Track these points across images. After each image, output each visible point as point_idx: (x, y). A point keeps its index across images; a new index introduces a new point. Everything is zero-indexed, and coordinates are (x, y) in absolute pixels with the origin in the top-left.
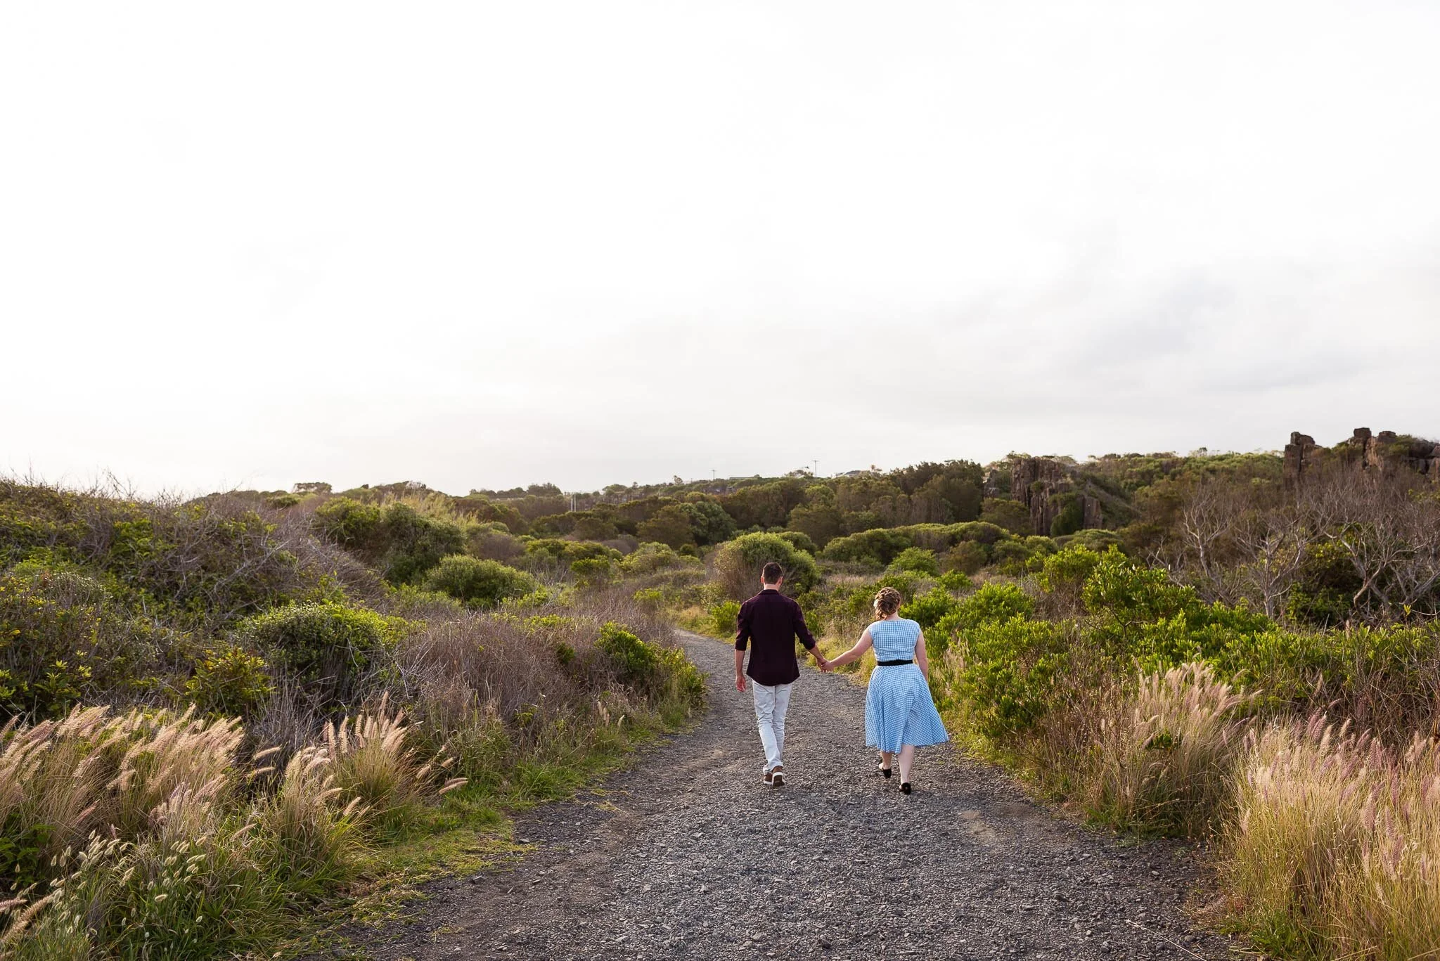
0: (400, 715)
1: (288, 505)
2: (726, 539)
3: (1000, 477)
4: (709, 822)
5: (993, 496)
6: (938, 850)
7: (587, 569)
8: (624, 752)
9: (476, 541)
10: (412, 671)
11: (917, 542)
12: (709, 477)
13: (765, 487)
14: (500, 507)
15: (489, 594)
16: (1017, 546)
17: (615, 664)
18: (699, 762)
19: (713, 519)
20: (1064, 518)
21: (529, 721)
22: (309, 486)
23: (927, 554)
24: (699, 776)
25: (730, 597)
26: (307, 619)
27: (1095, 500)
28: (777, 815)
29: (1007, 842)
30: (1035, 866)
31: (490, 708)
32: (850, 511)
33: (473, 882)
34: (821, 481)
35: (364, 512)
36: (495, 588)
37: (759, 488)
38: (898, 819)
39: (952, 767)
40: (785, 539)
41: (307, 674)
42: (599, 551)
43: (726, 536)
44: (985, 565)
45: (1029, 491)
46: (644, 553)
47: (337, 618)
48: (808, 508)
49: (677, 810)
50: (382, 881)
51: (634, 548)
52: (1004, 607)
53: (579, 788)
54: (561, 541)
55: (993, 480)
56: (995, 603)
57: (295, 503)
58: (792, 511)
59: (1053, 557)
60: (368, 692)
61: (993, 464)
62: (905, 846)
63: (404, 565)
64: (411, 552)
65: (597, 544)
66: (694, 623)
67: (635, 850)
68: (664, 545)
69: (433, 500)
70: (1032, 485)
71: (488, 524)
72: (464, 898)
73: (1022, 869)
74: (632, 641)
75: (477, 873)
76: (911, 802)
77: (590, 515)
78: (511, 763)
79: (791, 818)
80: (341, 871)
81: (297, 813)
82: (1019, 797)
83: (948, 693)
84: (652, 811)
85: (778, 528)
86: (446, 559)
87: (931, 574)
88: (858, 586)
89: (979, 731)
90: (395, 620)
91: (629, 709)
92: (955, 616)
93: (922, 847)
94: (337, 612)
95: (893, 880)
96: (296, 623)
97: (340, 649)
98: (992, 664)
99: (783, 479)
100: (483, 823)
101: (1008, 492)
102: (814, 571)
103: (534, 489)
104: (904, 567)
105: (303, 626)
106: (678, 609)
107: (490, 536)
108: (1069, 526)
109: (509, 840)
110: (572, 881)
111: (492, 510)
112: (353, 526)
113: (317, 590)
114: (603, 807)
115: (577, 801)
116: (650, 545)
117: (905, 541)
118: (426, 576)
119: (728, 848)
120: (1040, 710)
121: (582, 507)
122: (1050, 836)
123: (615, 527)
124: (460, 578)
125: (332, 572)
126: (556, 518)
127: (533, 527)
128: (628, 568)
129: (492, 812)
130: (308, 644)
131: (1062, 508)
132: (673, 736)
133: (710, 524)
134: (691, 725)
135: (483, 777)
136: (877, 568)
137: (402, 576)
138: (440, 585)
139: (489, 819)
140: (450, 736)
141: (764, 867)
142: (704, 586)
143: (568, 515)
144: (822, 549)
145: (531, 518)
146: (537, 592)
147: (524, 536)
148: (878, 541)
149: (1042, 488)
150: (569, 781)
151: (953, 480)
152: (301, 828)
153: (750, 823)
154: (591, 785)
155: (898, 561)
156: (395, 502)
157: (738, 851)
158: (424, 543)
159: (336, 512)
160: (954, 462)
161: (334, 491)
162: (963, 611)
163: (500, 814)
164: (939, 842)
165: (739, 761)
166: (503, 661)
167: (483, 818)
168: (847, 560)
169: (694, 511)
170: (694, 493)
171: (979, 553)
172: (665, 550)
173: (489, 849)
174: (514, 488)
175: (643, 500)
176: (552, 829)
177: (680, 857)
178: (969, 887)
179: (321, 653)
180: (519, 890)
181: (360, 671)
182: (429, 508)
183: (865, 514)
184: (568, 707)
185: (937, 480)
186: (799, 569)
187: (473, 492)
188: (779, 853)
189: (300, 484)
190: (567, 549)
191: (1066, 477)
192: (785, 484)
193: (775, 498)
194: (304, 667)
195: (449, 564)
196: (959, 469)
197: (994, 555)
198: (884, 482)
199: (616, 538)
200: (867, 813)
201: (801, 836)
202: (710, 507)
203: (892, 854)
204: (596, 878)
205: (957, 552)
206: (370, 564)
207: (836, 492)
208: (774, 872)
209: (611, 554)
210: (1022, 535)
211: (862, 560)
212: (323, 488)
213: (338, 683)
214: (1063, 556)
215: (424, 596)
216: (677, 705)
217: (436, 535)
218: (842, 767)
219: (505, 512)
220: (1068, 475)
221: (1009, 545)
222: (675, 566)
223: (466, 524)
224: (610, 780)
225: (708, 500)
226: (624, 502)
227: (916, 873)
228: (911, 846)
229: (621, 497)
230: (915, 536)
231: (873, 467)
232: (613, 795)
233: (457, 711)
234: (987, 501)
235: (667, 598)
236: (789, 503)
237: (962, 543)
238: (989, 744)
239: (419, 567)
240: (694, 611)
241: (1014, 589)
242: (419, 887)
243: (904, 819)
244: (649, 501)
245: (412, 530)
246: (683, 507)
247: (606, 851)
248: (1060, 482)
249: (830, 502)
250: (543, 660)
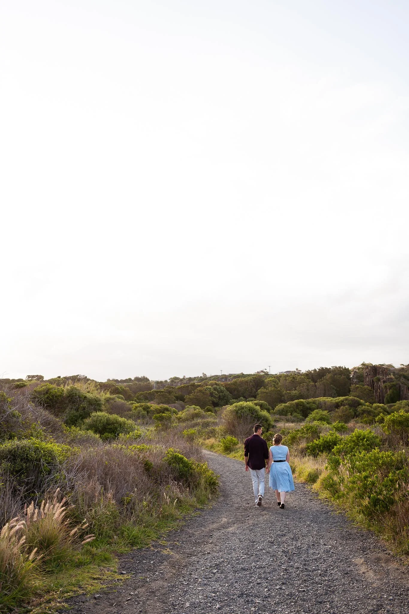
0: (64, 500)
1: (22, 387)
2: (227, 404)
3: (358, 374)
4: (221, 563)
5: (356, 384)
6: (344, 584)
7: (161, 419)
8: (177, 519)
9: (109, 404)
10: (71, 476)
11: (320, 406)
12: (219, 374)
13: (246, 379)
14: (121, 388)
15: (113, 432)
16: (368, 409)
17: (173, 470)
18: (215, 526)
19: (221, 394)
20: (391, 395)
21: (129, 502)
22: (33, 377)
23: (325, 412)
24: (215, 534)
25: (229, 434)
26: (22, 447)
27: (405, 386)
28: (257, 559)
29: (381, 579)
30: (398, 596)
31: (109, 495)
32: (287, 390)
33: (95, 598)
34: (272, 376)
35: (56, 390)
36: (116, 428)
37: (243, 379)
38: (321, 563)
39: (347, 531)
40: (256, 404)
41: (20, 476)
42: (167, 410)
43: (227, 403)
44: (353, 418)
45: (373, 381)
46: (188, 411)
47: (36, 447)
48: (266, 389)
49: (204, 555)
50: (47, 597)
51: (183, 408)
52: (366, 441)
53: (153, 540)
54: (149, 404)
55: (355, 376)
56: (361, 440)
57: (25, 386)
58: (259, 391)
59: (389, 417)
60: (49, 486)
61: (355, 368)
62: (326, 580)
63: (74, 416)
64: (78, 410)
65: (166, 406)
66: (212, 447)
67: (181, 579)
68: (198, 407)
69: (89, 384)
70: (375, 379)
71: (115, 396)
72: (90, 609)
73: (391, 598)
74: (181, 459)
75: (97, 592)
76: (327, 552)
77: (163, 392)
78: (119, 525)
79: (264, 561)
80: (25, 591)
81: (5, 558)
82: (384, 551)
83: (342, 489)
84: (191, 555)
85: (252, 399)
86: (94, 414)
87: (328, 423)
88: (292, 429)
89: (360, 512)
90: (66, 447)
91: (180, 495)
92: (342, 446)
93: (335, 581)
94: (37, 444)
95: (321, 603)
96: (16, 449)
97: (37, 463)
98: (364, 474)
99: (254, 375)
100: (103, 561)
101: (362, 382)
102: (270, 421)
103: (137, 379)
104: (314, 419)
105: (20, 451)
106: (204, 439)
107: (115, 402)
108: (393, 399)
109: (115, 572)
110: (148, 599)
111: (117, 389)
112: (51, 397)
113: (30, 431)
114: (165, 552)
115: (152, 548)
116: (191, 407)
117: (314, 406)
118: (84, 422)
119: (231, 579)
120: (392, 502)
121: (159, 388)
122: (404, 576)
123: (174, 398)
124: (100, 423)
125: (38, 422)
126: (147, 393)
127: (136, 397)
128: (180, 418)
129: (107, 555)
130: (22, 460)
131: (389, 390)
132: (202, 510)
133: (220, 396)
134: (211, 504)
135: (104, 533)
136: (300, 419)
137: (73, 422)
138: (91, 427)
139: (106, 559)
140: (88, 511)
141: (250, 593)
142: (217, 428)
143: (153, 392)
144: (273, 409)
145: (135, 393)
146: (136, 431)
147: (131, 402)
148: (301, 405)
149: (379, 380)
150: (148, 536)
151: (336, 376)
152: (7, 566)
153: (242, 564)
154: (159, 539)
155: (311, 416)
156: (71, 386)
157: (236, 582)
158: (84, 406)
159: (44, 391)
160: (336, 367)
161: (44, 379)
162: (346, 443)
163: (112, 555)
164: (344, 578)
165: (235, 525)
166: (117, 470)
167: (103, 558)
168: (286, 415)
169: (212, 390)
170: (212, 381)
171: (350, 412)
172: (198, 409)
173: (105, 577)
174: (127, 378)
175: (188, 385)
176: (138, 565)
177: (205, 584)
178: (363, 608)
179: (28, 465)
180: (119, 605)
181: (46, 475)
182: (87, 388)
183: (294, 392)
184: (149, 494)
185: (328, 376)
186: (263, 420)
187: (109, 380)
188: (258, 584)
189: (29, 376)
190: (152, 408)
191: (391, 375)
192: (255, 377)
193: (251, 384)
194: (18, 472)
195: (95, 416)
196: (339, 371)
197: (357, 413)
198: (302, 377)
199: (175, 403)
200: (304, 559)
201: (269, 573)
202: (220, 388)
203: (319, 586)
204: (161, 597)
205: (340, 411)
206: (57, 416)
207: (279, 382)
208: (256, 596)
209: (172, 411)
210: (370, 403)
211: (293, 415)
212: (40, 378)
213: (35, 481)
214: (394, 416)
215: (82, 433)
216: (204, 492)
217: (89, 402)
218: (289, 530)
219: (123, 390)
220: (392, 374)
221: (364, 408)
222: (203, 417)
223: (104, 396)
224: (169, 536)
225: (218, 385)
226: (179, 385)
227: (333, 598)
228: (329, 581)
229: (178, 383)
230: (319, 403)
231: (297, 369)
232: (170, 545)
233: (92, 498)
234: (353, 386)
235: (199, 433)
236: (257, 387)
237: (342, 407)
238: (366, 519)
239: (81, 417)
240: (212, 441)
241: (370, 432)
242: (66, 601)
243: (324, 563)
244: (191, 385)
245: (78, 399)
246: (206, 388)
247: (166, 580)
248: (387, 377)
249: (277, 386)
250: (137, 469)
